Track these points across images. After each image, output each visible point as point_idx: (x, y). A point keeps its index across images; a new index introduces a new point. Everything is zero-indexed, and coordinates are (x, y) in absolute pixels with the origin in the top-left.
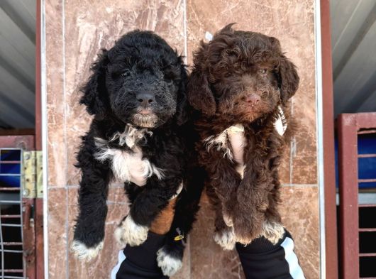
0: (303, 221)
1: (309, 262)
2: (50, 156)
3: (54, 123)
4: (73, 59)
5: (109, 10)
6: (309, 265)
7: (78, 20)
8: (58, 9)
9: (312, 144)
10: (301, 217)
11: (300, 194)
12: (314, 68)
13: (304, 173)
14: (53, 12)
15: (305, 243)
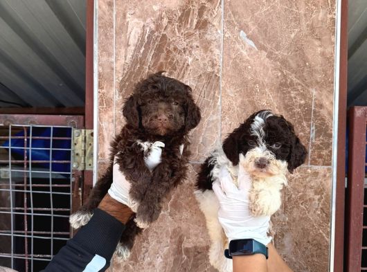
0: (317, 197)
1: (321, 231)
2: (100, 134)
3: (105, 106)
4: (123, 50)
5: (156, 8)
6: (320, 233)
7: (128, 15)
8: (110, 4)
9: (329, 132)
10: (316, 193)
11: (316, 174)
12: (333, 66)
13: (320, 156)
14: (105, 7)
15: (318, 215)
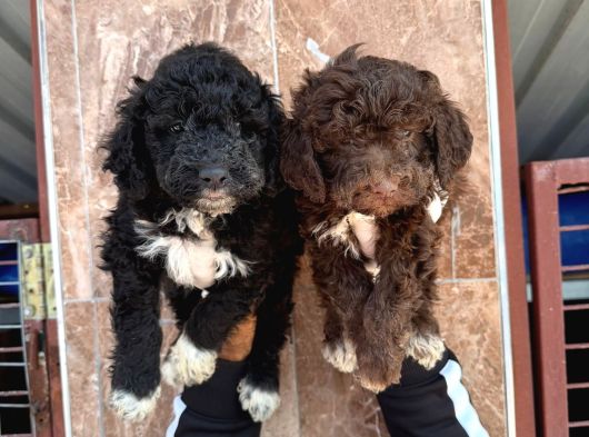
0: (477, 337)
1: (488, 402)
2: (64, 251)
3: (68, 198)
4: (94, 92)
5: (148, 10)
6: (487, 406)
7: (99, 28)
8: (65, 11)
9: (486, 214)
10: (472, 331)
11: (469, 294)
12: (484, 91)
13: (473, 261)
14: (56, 17)
15: (480, 372)
